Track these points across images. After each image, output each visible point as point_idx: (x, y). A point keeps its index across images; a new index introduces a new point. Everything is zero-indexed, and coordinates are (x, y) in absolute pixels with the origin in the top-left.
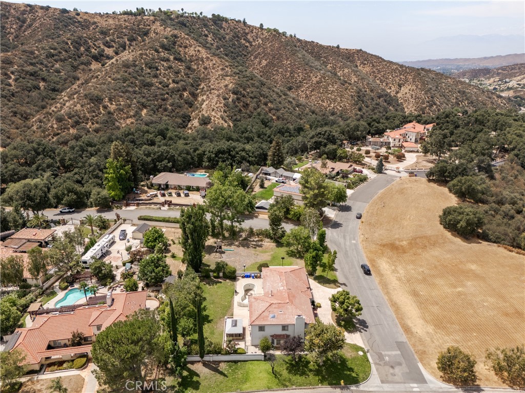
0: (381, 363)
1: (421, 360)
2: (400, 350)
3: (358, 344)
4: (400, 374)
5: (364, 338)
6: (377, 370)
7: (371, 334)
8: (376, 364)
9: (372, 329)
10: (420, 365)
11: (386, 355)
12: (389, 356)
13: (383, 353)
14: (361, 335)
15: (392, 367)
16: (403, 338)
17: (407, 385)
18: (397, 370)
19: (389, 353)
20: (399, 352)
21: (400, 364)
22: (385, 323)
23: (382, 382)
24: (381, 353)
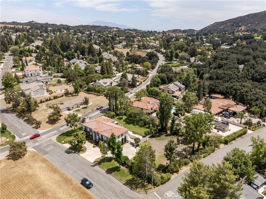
0: (53, 144)
1: (35, 152)
2: (46, 151)
3: (66, 144)
4: (44, 144)
5: (65, 148)
6: (54, 141)
7: (62, 150)
8: (55, 143)
9: (63, 152)
10: (35, 151)
11: (52, 147)
12: (51, 147)
13: (54, 147)
14: (67, 148)
15: (48, 145)
16: (45, 157)
17: (41, 143)
18: (46, 145)
19: (51, 148)
20: (46, 150)
21: (45, 147)
22: (57, 158)
23: (51, 140)
24: (54, 146)
